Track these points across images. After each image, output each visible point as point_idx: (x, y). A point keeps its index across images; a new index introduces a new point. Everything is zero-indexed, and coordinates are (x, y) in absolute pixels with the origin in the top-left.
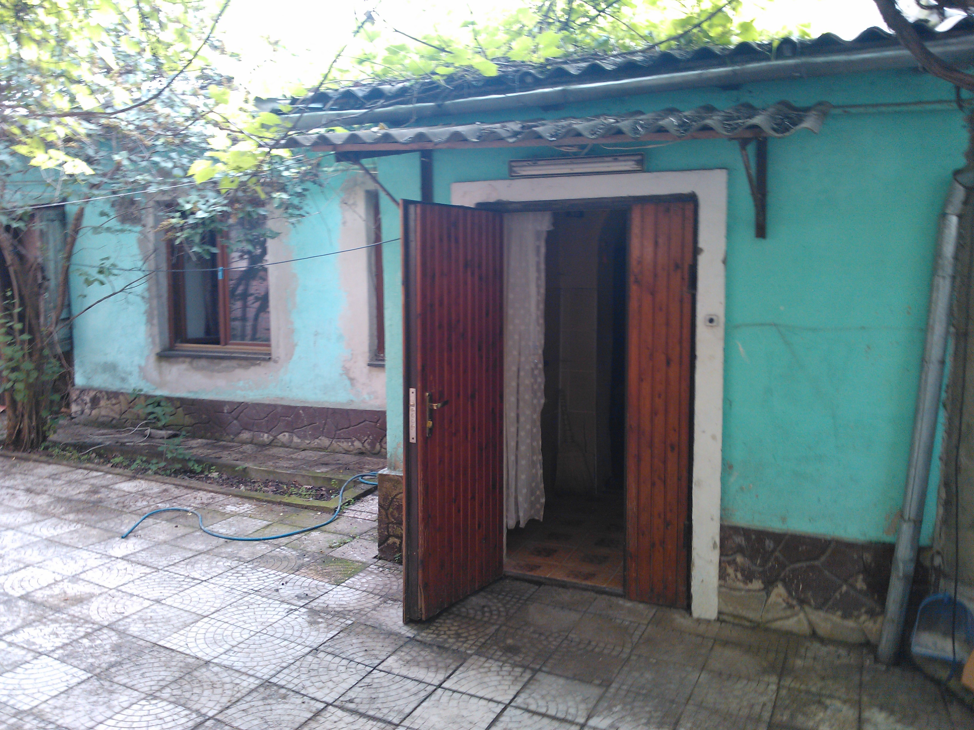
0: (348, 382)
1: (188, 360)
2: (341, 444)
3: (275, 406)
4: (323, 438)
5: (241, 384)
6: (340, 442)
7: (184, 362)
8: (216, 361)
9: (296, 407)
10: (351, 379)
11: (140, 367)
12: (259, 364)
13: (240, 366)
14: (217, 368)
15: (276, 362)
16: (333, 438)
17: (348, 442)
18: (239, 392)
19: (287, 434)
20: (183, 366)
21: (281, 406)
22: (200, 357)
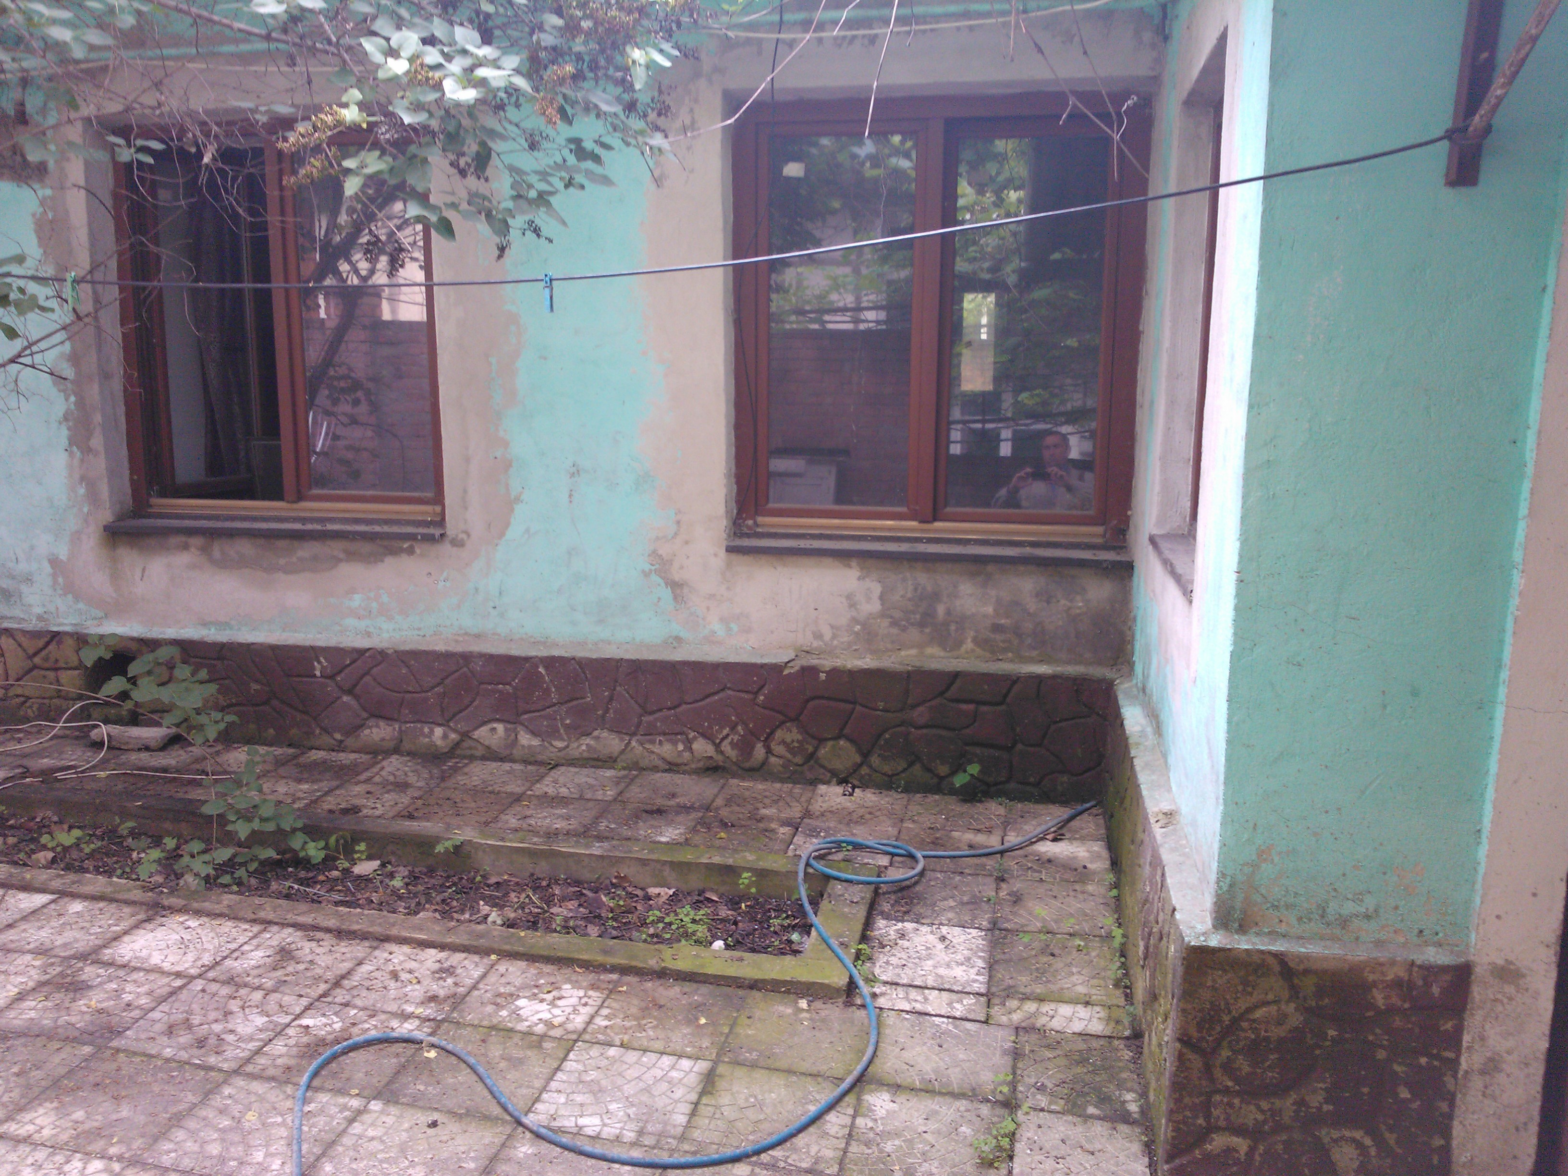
0: (666, 594)
1: (196, 541)
2: (656, 749)
3: (467, 657)
4: (605, 734)
5: (357, 600)
6: (653, 742)
7: (186, 547)
8: (281, 543)
9: (527, 659)
10: (676, 587)
11: (54, 562)
12: (411, 551)
13: (352, 556)
14: (282, 562)
15: (458, 543)
16: (634, 734)
17: (675, 743)
18: (351, 622)
19: (500, 727)
20: (183, 559)
21: (481, 655)
22: (231, 534)
